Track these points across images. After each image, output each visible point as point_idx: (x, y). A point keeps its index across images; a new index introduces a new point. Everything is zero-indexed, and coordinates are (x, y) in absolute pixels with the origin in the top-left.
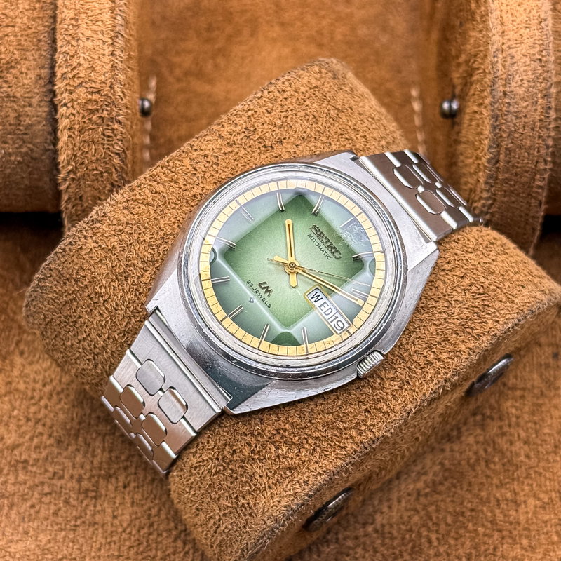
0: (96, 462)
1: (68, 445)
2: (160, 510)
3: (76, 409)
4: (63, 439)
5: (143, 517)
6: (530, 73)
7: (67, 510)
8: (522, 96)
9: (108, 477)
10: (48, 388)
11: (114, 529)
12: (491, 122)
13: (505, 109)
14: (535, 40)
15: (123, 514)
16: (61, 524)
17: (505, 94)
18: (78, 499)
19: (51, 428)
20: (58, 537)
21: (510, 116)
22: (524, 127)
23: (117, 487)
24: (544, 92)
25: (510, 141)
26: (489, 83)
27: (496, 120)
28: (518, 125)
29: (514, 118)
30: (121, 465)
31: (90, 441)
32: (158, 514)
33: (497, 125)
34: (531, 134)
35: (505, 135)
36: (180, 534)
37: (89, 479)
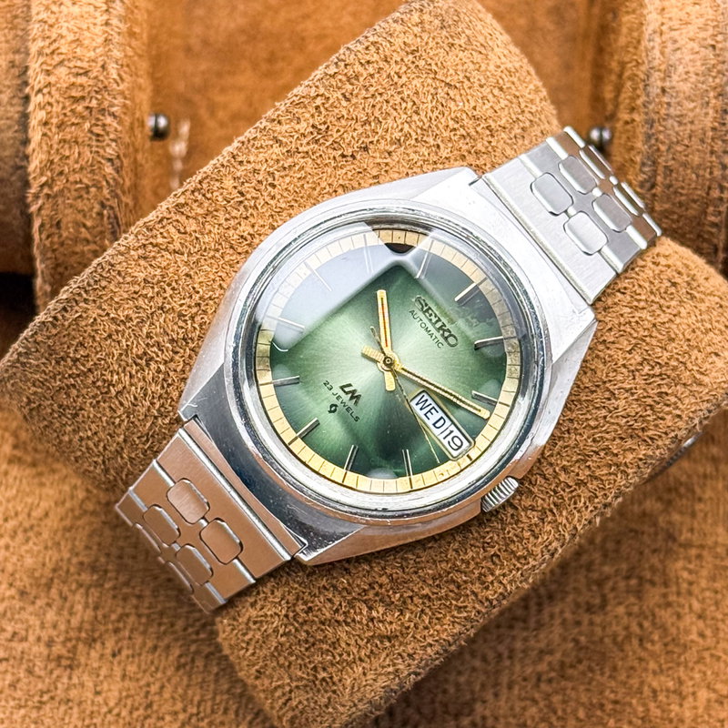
0: (75, 622)
1: (35, 598)
2: (162, 687)
3: (50, 552)
4: (28, 590)
5: (138, 695)
6: (699, 63)
7: (30, 683)
8: (687, 94)
9: (90, 642)
10: (11, 524)
11: (95, 708)
12: (645, 129)
13: (663, 111)
14: (707, 20)
15: (110, 690)
16: (20, 699)
17: (663, 91)
18: (46, 668)
19: (12, 575)
20: (15, 717)
21: (670, 121)
22: (690, 137)
23: (102, 655)
24: (719, 90)
25: (671, 156)
26: (642, 76)
27: (652, 126)
28: (681, 134)
29: (676, 124)
30: (110, 627)
31: (68, 593)
32: (160, 693)
33: (653, 134)
34: (700, 148)
35: (663, 148)
36: (190, 719)
37: (64, 643)
